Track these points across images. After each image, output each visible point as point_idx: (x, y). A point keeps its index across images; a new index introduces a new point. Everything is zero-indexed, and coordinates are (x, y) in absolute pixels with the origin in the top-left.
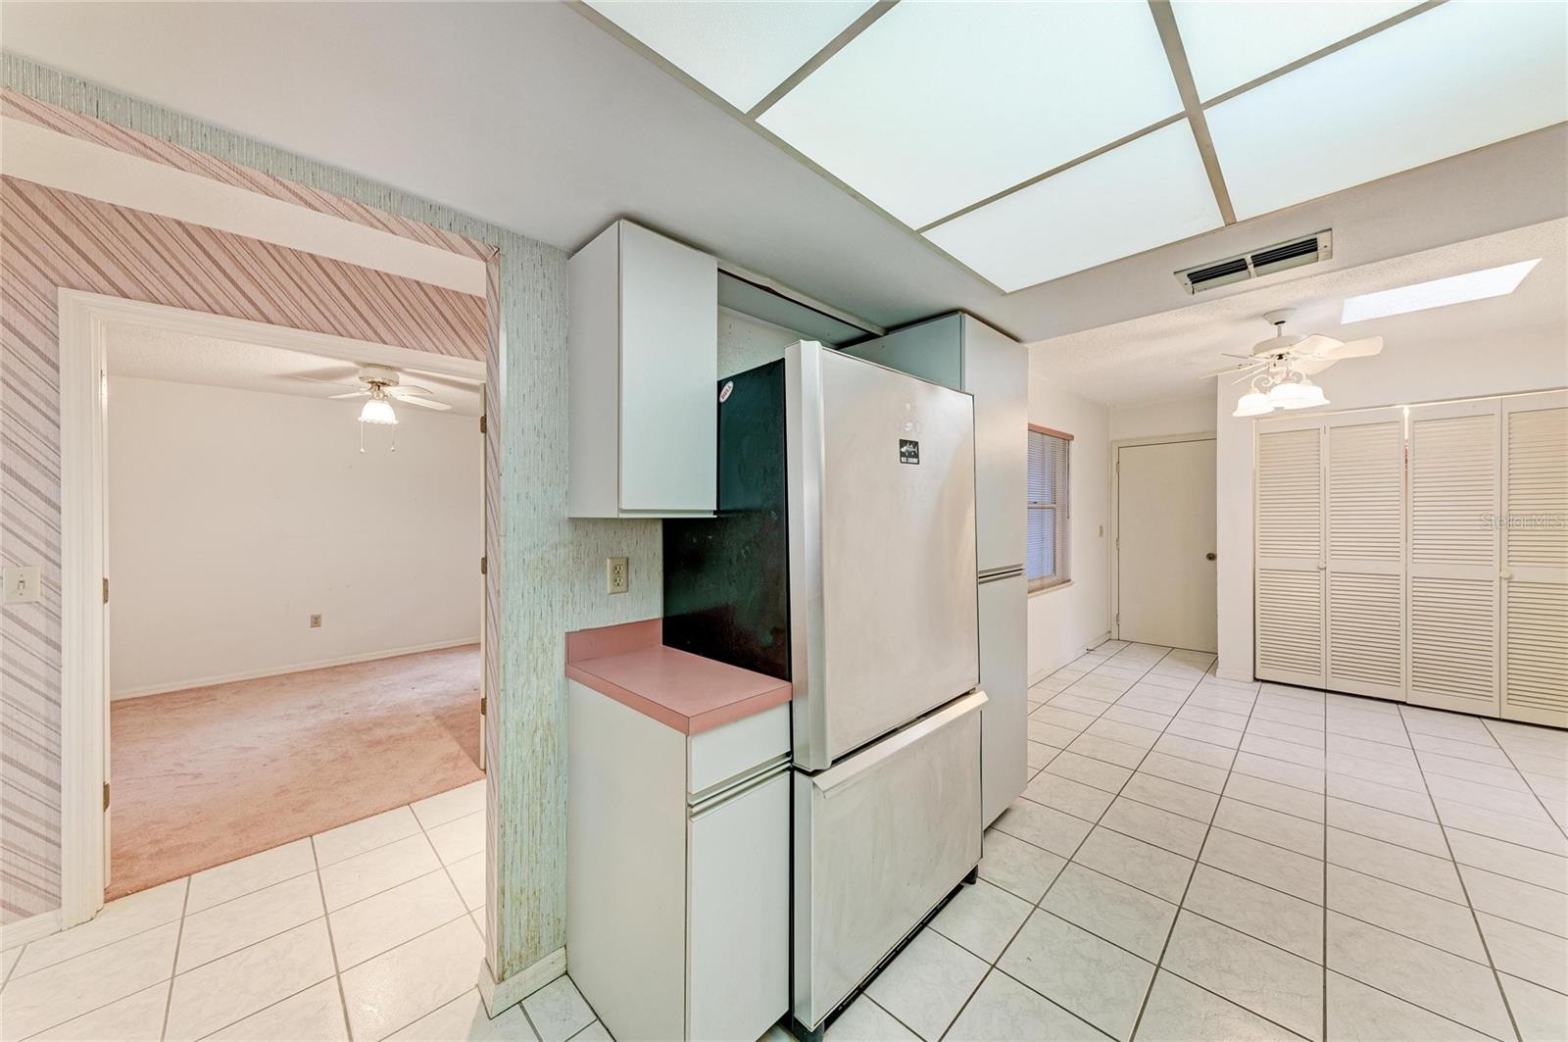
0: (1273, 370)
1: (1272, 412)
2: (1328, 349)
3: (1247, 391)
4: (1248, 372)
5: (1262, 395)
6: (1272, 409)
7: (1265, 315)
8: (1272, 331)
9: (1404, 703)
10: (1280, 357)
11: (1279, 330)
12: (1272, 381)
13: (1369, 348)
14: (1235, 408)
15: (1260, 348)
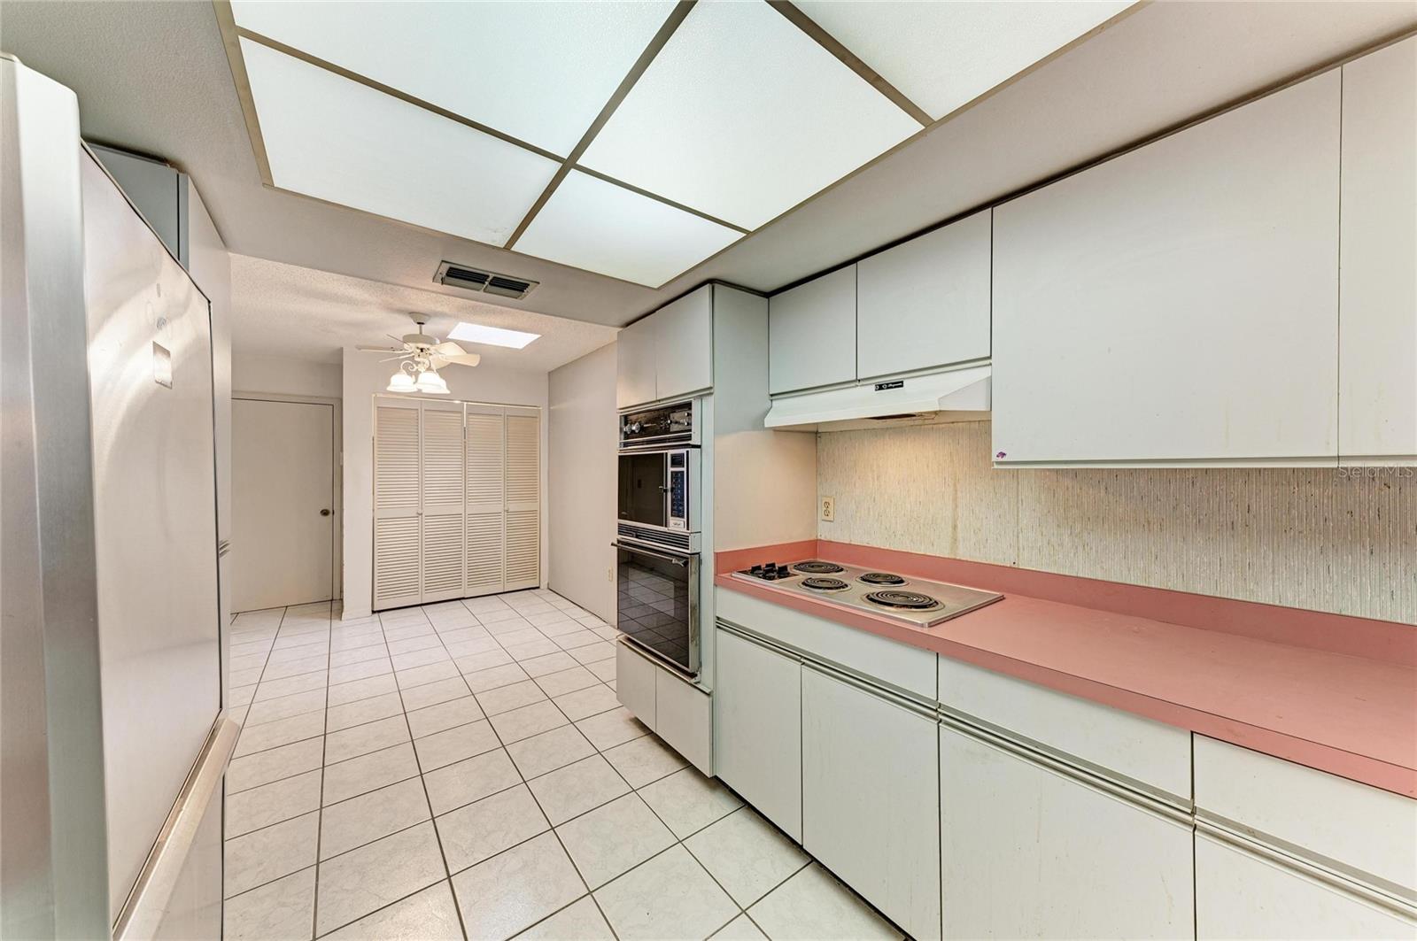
0: (417, 359)
1: (414, 392)
2: (450, 353)
3: (397, 371)
4: (399, 355)
5: (408, 377)
6: (416, 390)
7: (412, 314)
8: (415, 329)
9: (463, 598)
10: (422, 350)
11: (420, 328)
12: (416, 368)
13: (473, 361)
14: (388, 383)
15: (408, 339)
